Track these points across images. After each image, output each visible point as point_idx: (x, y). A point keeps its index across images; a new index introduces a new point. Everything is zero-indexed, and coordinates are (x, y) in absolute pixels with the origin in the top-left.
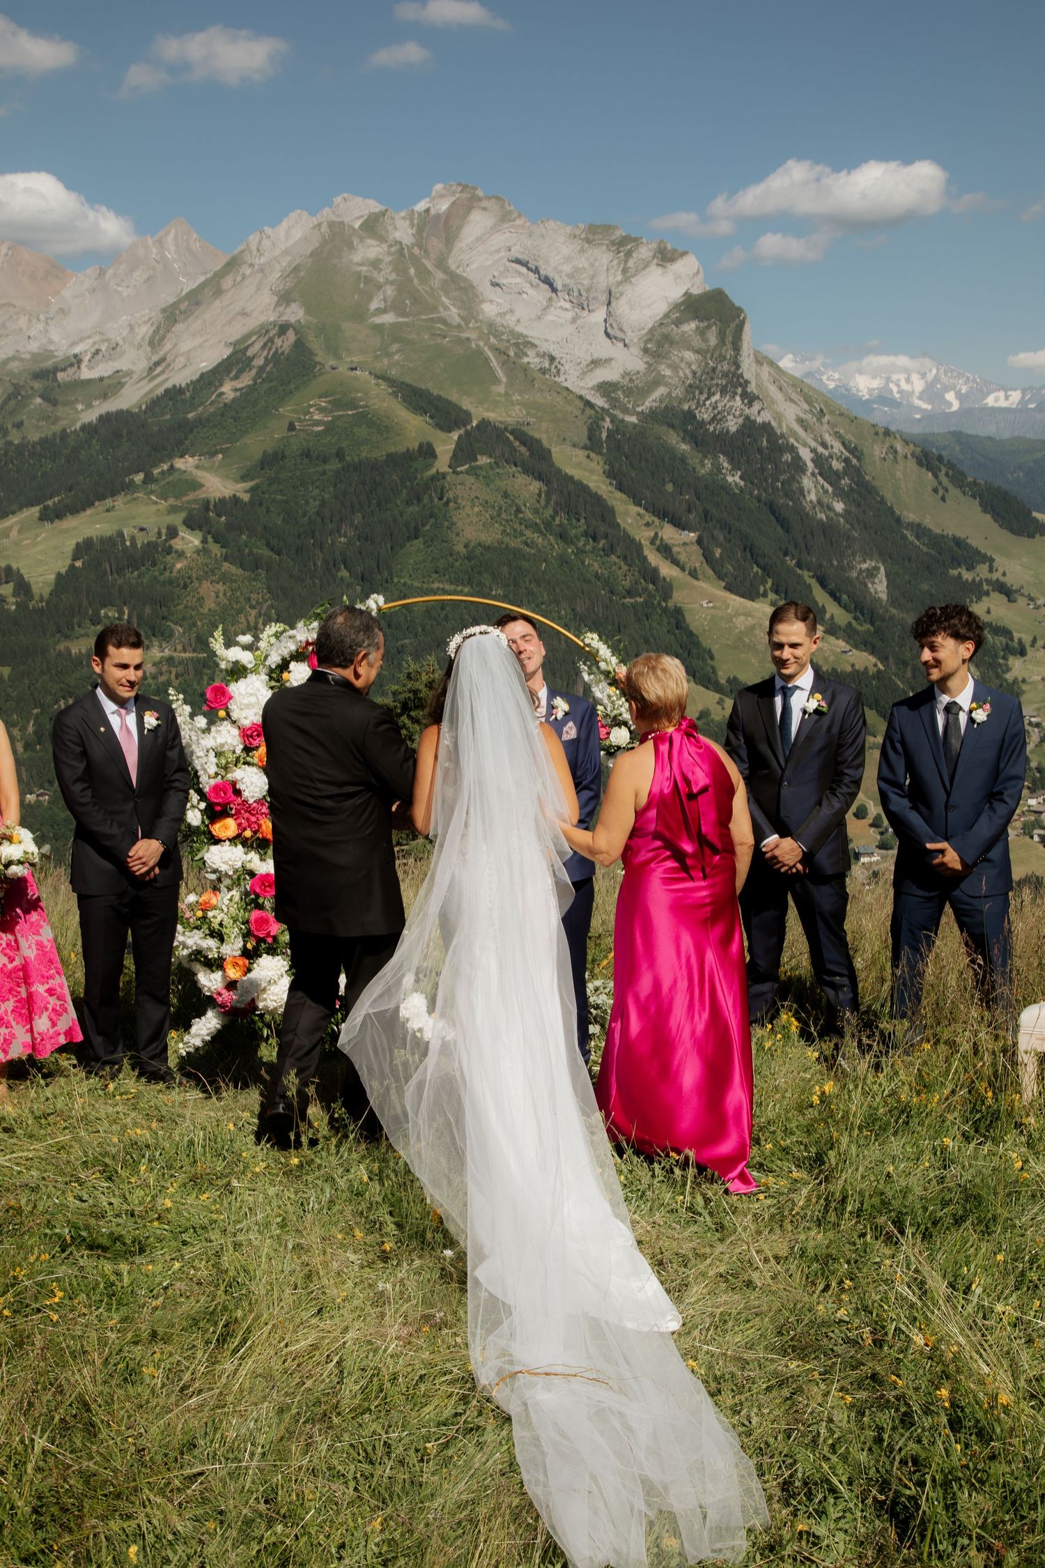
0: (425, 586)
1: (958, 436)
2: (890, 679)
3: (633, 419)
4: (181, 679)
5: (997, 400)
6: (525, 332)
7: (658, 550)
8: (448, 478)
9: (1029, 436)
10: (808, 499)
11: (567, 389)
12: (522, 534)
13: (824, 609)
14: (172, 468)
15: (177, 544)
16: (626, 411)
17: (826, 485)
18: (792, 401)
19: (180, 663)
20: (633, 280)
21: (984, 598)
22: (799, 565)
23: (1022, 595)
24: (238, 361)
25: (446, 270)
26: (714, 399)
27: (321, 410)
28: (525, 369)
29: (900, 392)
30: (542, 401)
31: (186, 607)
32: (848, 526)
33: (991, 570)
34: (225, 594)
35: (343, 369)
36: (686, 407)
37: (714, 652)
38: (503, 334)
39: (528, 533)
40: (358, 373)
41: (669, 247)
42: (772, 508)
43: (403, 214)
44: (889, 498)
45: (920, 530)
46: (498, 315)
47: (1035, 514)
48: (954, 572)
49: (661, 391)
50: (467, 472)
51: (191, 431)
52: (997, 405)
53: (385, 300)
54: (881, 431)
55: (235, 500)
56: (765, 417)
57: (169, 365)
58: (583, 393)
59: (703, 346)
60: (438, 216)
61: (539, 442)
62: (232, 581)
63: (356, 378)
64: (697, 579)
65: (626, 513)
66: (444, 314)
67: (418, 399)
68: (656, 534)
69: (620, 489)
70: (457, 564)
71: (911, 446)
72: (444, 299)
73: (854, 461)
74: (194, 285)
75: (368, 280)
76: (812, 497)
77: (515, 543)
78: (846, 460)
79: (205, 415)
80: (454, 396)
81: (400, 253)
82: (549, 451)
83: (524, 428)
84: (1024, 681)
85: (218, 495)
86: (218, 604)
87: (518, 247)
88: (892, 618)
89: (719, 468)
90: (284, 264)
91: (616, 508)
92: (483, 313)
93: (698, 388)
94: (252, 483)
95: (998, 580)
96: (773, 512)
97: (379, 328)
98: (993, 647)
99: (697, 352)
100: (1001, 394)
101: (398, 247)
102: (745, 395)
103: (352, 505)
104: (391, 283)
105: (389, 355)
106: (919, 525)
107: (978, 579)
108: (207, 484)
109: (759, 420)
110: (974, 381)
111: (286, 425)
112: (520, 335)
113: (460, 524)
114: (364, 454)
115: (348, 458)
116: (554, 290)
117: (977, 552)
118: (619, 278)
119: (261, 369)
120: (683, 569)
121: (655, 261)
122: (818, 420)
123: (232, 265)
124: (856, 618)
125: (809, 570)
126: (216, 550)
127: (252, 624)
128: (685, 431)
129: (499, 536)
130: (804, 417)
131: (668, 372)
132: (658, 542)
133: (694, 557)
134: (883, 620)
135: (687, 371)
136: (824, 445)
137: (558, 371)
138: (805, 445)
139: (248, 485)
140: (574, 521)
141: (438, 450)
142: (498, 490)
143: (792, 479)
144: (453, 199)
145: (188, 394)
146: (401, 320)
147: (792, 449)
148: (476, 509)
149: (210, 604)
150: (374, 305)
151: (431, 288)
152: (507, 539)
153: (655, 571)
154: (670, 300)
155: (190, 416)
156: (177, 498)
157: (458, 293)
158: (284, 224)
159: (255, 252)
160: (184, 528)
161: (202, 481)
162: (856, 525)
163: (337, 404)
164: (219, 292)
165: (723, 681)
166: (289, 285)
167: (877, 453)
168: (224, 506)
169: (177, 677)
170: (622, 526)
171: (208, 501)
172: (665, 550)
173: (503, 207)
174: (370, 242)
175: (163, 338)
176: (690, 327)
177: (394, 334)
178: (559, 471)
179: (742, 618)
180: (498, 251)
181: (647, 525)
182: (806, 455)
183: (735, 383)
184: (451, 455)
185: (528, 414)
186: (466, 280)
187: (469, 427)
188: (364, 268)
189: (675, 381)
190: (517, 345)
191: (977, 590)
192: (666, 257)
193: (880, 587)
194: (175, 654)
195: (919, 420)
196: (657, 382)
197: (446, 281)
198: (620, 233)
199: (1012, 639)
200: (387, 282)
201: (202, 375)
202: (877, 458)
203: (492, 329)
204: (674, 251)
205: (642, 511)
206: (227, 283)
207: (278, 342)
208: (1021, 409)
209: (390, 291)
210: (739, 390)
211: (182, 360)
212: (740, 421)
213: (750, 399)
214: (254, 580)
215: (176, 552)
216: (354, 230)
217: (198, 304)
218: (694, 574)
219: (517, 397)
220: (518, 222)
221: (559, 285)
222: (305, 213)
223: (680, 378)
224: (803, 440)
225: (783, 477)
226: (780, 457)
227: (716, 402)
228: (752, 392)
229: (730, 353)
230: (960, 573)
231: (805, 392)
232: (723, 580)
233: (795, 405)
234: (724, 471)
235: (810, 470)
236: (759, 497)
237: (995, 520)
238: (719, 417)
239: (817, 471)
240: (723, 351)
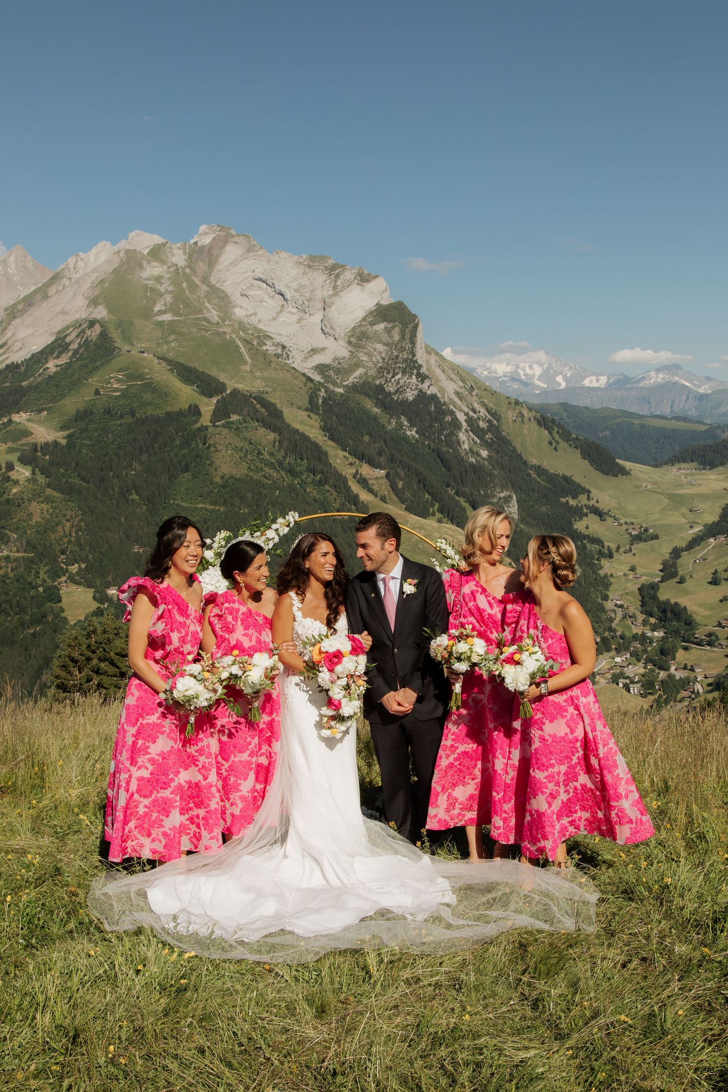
0: (193, 506)
1: (565, 406)
3: (341, 390)
4: (15, 572)
5: (591, 382)
6: (264, 328)
7: (358, 482)
8: (210, 430)
9: (612, 407)
10: (463, 448)
11: (294, 368)
12: (262, 470)
14: (10, 421)
15: (13, 475)
16: (335, 384)
17: (476, 438)
18: (451, 379)
19: (15, 560)
20: (341, 294)
21: (584, 518)
22: (457, 494)
23: (610, 516)
24: (59, 346)
25: (209, 285)
26: (397, 377)
27: (119, 381)
28: (265, 354)
29: (525, 375)
30: (276, 376)
31: (19, 520)
32: (491, 467)
33: (588, 499)
34: (48, 511)
35: (134, 352)
36: (378, 382)
38: (249, 329)
39: (266, 469)
40: (145, 355)
41: (366, 272)
42: (439, 455)
43: (178, 245)
44: (519, 449)
45: (539, 470)
46: (245, 317)
47: (618, 461)
48: (564, 500)
49: (360, 371)
50: (223, 426)
51: (25, 395)
52: (591, 386)
53: (165, 304)
54: (513, 401)
55: (56, 443)
56: (433, 390)
57: (9, 348)
58: (305, 371)
59: (390, 340)
60: (203, 247)
61: (274, 405)
62: (53, 502)
63: (144, 359)
64: (386, 502)
65: (336, 456)
66: (208, 315)
67: (188, 374)
68: (357, 471)
69: (332, 438)
70: (216, 491)
71: (534, 412)
72: (207, 304)
73: (495, 422)
74: (28, 292)
75: (152, 290)
76: (466, 446)
77: (257, 476)
78: (489, 421)
79: (35, 384)
80: (214, 372)
81: (177, 274)
82: (282, 412)
83: (264, 396)
84: (612, 575)
85: (43, 440)
86: (43, 518)
87: (258, 270)
88: (521, 531)
89: (401, 426)
90: (93, 278)
91: (329, 452)
92: (235, 315)
93: (386, 369)
94: (69, 432)
95: (593, 505)
96: (439, 457)
97: (160, 324)
98: (591, 552)
99: (385, 344)
100: (594, 378)
101: (175, 267)
102: (419, 375)
103: (141, 449)
104: (170, 293)
105: (168, 343)
106: (539, 467)
107: (580, 505)
108: (36, 432)
109: (429, 392)
110: (575, 369)
111: (94, 390)
112: (261, 330)
113: (218, 462)
114: (149, 412)
115: (138, 415)
116: (286, 300)
117: (579, 486)
118: (331, 292)
119: (76, 351)
120: (376, 496)
121: (356, 281)
122: (470, 393)
123: (56, 278)
125: (464, 498)
126: (42, 479)
127: (67, 533)
128: (377, 399)
129: (246, 471)
130: (460, 391)
131: (365, 358)
132: (358, 477)
133: (384, 488)
135: (379, 358)
136: (474, 411)
137: (288, 356)
138: (461, 410)
139: (65, 433)
140: (299, 461)
141: (202, 410)
142: (245, 439)
143: (452, 434)
144: (214, 236)
145: (23, 369)
146: (176, 318)
147: (452, 413)
148: (229, 452)
149: (37, 518)
150: (157, 308)
151: (199, 297)
152: (251, 474)
153: (356, 497)
154: (366, 309)
155: (24, 384)
156: (14, 441)
157: (217, 301)
158: (94, 250)
159: (72, 270)
160: (20, 463)
161: (32, 430)
162: (496, 467)
163: (130, 377)
164: (46, 297)
166: (97, 293)
167: (510, 416)
168: (47, 447)
169: (12, 571)
170: (333, 465)
171: (36, 445)
172: (363, 482)
173: (249, 242)
174: (155, 264)
175: (5, 329)
176: (380, 327)
177: (171, 328)
178: (288, 426)
180: (246, 272)
181: (351, 464)
182: (461, 417)
183: (412, 366)
184: (211, 413)
185: (266, 386)
186: (223, 292)
187: (224, 394)
188: (151, 282)
189: (370, 364)
190: (259, 337)
191: (579, 513)
192: (364, 279)
193: (513, 510)
194: (11, 554)
195: (538, 394)
196: (357, 365)
197: (208, 292)
198: (331, 262)
199: (603, 547)
200: (167, 292)
201: (33, 355)
202: (510, 420)
203: (242, 326)
204: (369, 275)
205: (347, 454)
206: (52, 291)
207: (88, 332)
208: (608, 388)
209: (169, 298)
210: (415, 372)
211: (18, 345)
212: (416, 393)
213: (422, 378)
214: (69, 501)
215: (13, 480)
216: (143, 255)
217: (30, 305)
218: (383, 499)
219: (258, 374)
220: (260, 252)
221: (288, 296)
222: (108, 243)
223: (373, 362)
224: (459, 407)
225: (445, 432)
226: (443, 419)
227: (399, 380)
228: (423, 373)
229: (408, 346)
230: (567, 501)
231: (461, 374)
232: (404, 504)
233: (452, 383)
234: (404, 428)
235: (464, 428)
236: (429, 446)
237: (591, 465)
238: (401, 390)
239: (469, 428)
240: (404, 345)
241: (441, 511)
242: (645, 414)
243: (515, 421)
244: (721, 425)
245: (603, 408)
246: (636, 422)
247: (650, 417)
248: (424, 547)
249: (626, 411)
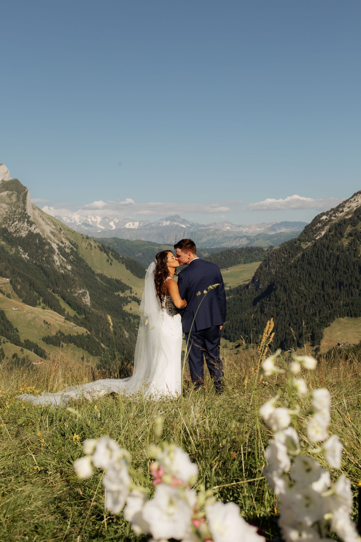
1: (115, 239)
2: (93, 338)
5: (130, 225)
9: (142, 240)
10: (56, 264)
13: (64, 310)
17: (64, 259)
18: (48, 224)
21: (129, 304)
22: (54, 291)
26: (15, 223)
29: (92, 222)
32: (73, 275)
33: (131, 293)
36: (3, 226)
37: (18, 329)
44: (90, 265)
45: (102, 277)
48: (117, 294)
52: (130, 227)
54: (85, 237)
56: (37, 231)
59: (10, 202)
64: (10, 298)
71: (97, 243)
73: (75, 249)
76: (58, 263)
78: (72, 249)
88: (93, 312)
89: (18, 252)
93: (9, 218)
95: (134, 296)
96: (42, 270)
99: (8, 204)
100: (131, 223)
102: (28, 222)
106: (102, 275)
107: (126, 296)
109: (35, 232)
110: (120, 218)
117: (125, 285)
120: (4, 294)
122: (59, 232)
124: (78, 313)
125: (58, 293)
128: (4, 236)
130: (53, 231)
133: (8, 289)
134: (89, 313)
135: (4, 212)
136: (62, 243)
138: (54, 242)
143: (49, 256)
147: (49, 244)
162: (76, 274)
165: (22, 341)
167: (84, 246)
176: (4, 194)
179: (30, 314)
182: (55, 246)
183: (24, 217)
191: (126, 301)
193: (87, 300)
195: (100, 233)
202: (84, 248)
208: (139, 229)
210: (26, 220)
212: (27, 232)
213: (31, 223)
218: (9, 296)
224: (53, 240)
225: (46, 255)
226: (44, 247)
227: (16, 225)
228: (31, 221)
229: (21, 205)
230: (119, 294)
231: (54, 221)
232: (22, 299)
233: (49, 227)
234: (20, 253)
235: (57, 252)
236: (36, 263)
237: (132, 273)
238: (18, 231)
239: (59, 253)
240: (19, 204)
241: (44, 302)
242: (161, 243)
243: (87, 248)
244: (203, 249)
245: (138, 240)
246: (156, 248)
247: (164, 245)
248: (34, 324)
249: (150, 242)
